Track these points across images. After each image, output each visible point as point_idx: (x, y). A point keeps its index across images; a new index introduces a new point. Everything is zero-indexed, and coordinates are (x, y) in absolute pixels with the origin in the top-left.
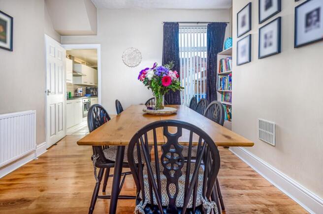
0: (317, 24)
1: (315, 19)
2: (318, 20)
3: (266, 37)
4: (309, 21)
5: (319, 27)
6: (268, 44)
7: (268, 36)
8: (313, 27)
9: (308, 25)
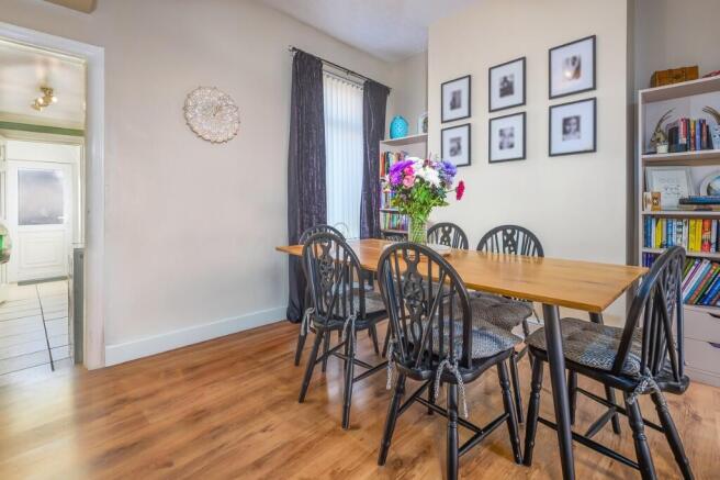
0: (577, 133)
1: (574, 127)
2: (578, 129)
3: (502, 133)
4: (568, 128)
5: (579, 137)
6: (505, 145)
7: (507, 133)
8: (571, 135)
9: (565, 132)
